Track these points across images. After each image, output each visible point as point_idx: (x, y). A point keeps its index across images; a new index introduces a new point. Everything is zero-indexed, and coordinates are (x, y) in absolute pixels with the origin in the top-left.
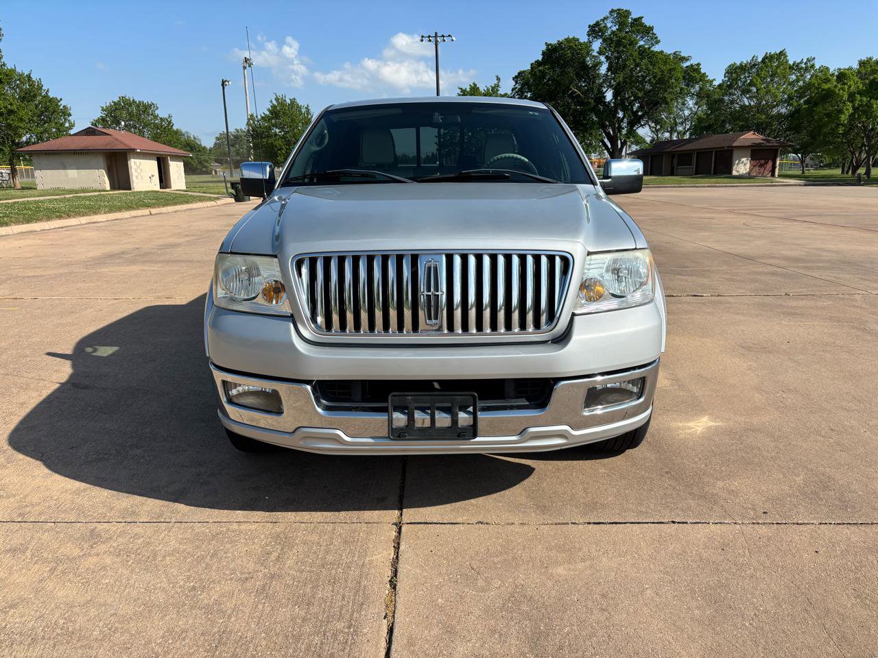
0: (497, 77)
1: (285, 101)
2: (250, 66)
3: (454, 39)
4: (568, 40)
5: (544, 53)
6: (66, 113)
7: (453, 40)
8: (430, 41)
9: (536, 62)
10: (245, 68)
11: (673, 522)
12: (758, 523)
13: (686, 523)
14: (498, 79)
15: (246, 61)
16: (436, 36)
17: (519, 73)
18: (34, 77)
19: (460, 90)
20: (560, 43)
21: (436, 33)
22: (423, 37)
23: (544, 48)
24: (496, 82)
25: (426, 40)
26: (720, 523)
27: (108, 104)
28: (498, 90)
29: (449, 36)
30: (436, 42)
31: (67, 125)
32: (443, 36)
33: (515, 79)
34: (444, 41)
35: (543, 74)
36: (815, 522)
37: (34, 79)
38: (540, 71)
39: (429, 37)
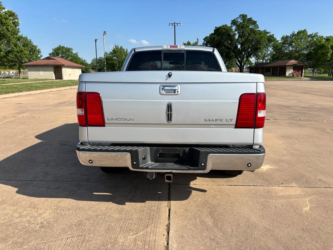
0: (197, 39)
1: (118, 47)
2: (106, 34)
3: (181, 25)
4: (223, 26)
5: (214, 31)
6: (39, 51)
8: (172, 25)
9: (211, 34)
10: (104, 35)
13: (257, 186)
14: (198, 40)
15: (104, 33)
17: (205, 37)
18: (28, 38)
19: (183, 44)
20: (220, 27)
21: (175, 23)
22: (170, 24)
23: (215, 29)
24: (197, 41)
25: (171, 25)
26: (268, 186)
27: (55, 48)
28: (197, 44)
29: (180, 23)
30: (175, 26)
31: (39, 56)
32: (177, 24)
33: (204, 39)
34: (178, 25)
35: (214, 38)
38: (213, 37)
39: (172, 24)
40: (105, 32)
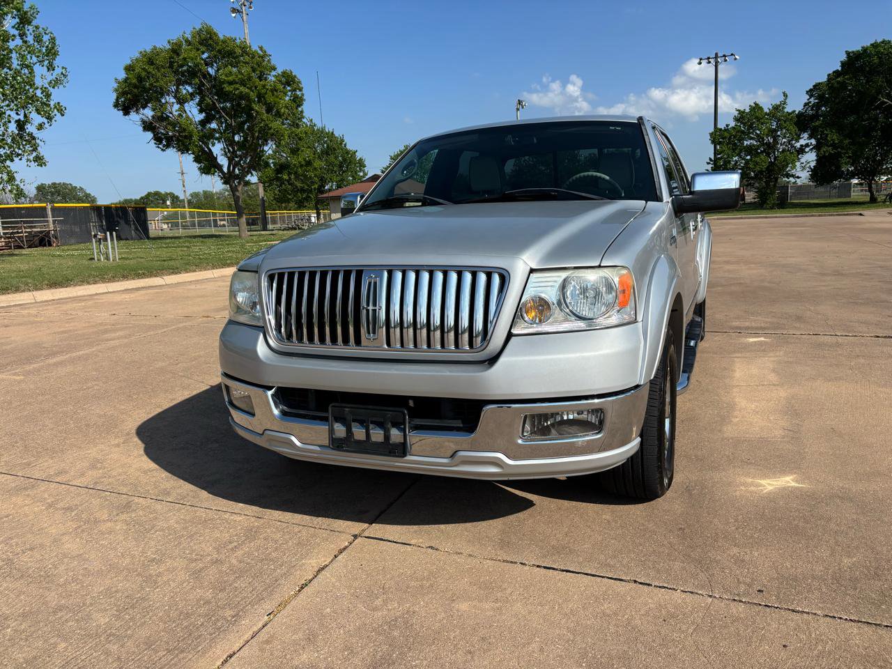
0: (784, 93)
2: (523, 108)
3: (737, 57)
4: (874, 45)
5: (843, 64)
6: (361, 164)
7: (736, 59)
8: (709, 62)
9: (834, 72)
10: (518, 109)
11: (635, 582)
12: (741, 601)
14: (785, 95)
15: (519, 104)
16: (716, 56)
17: (814, 86)
18: (336, 134)
19: (738, 112)
20: (865, 50)
21: (716, 54)
22: (701, 59)
23: (844, 57)
24: (782, 98)
25: (704, 62)
26: (692, 593)
27: (396, 153)
28: (784, 108)
29: (732, 55)
30: (717, 63)
31: (361, 174)
32: (724, 56)
33: (810, 93)
34: (726, 61)
35: (843, 86)
36: (819, 612)
37: (337, 135)
38: (838, 82)
39: (709, 58)
40: (520, 102)
